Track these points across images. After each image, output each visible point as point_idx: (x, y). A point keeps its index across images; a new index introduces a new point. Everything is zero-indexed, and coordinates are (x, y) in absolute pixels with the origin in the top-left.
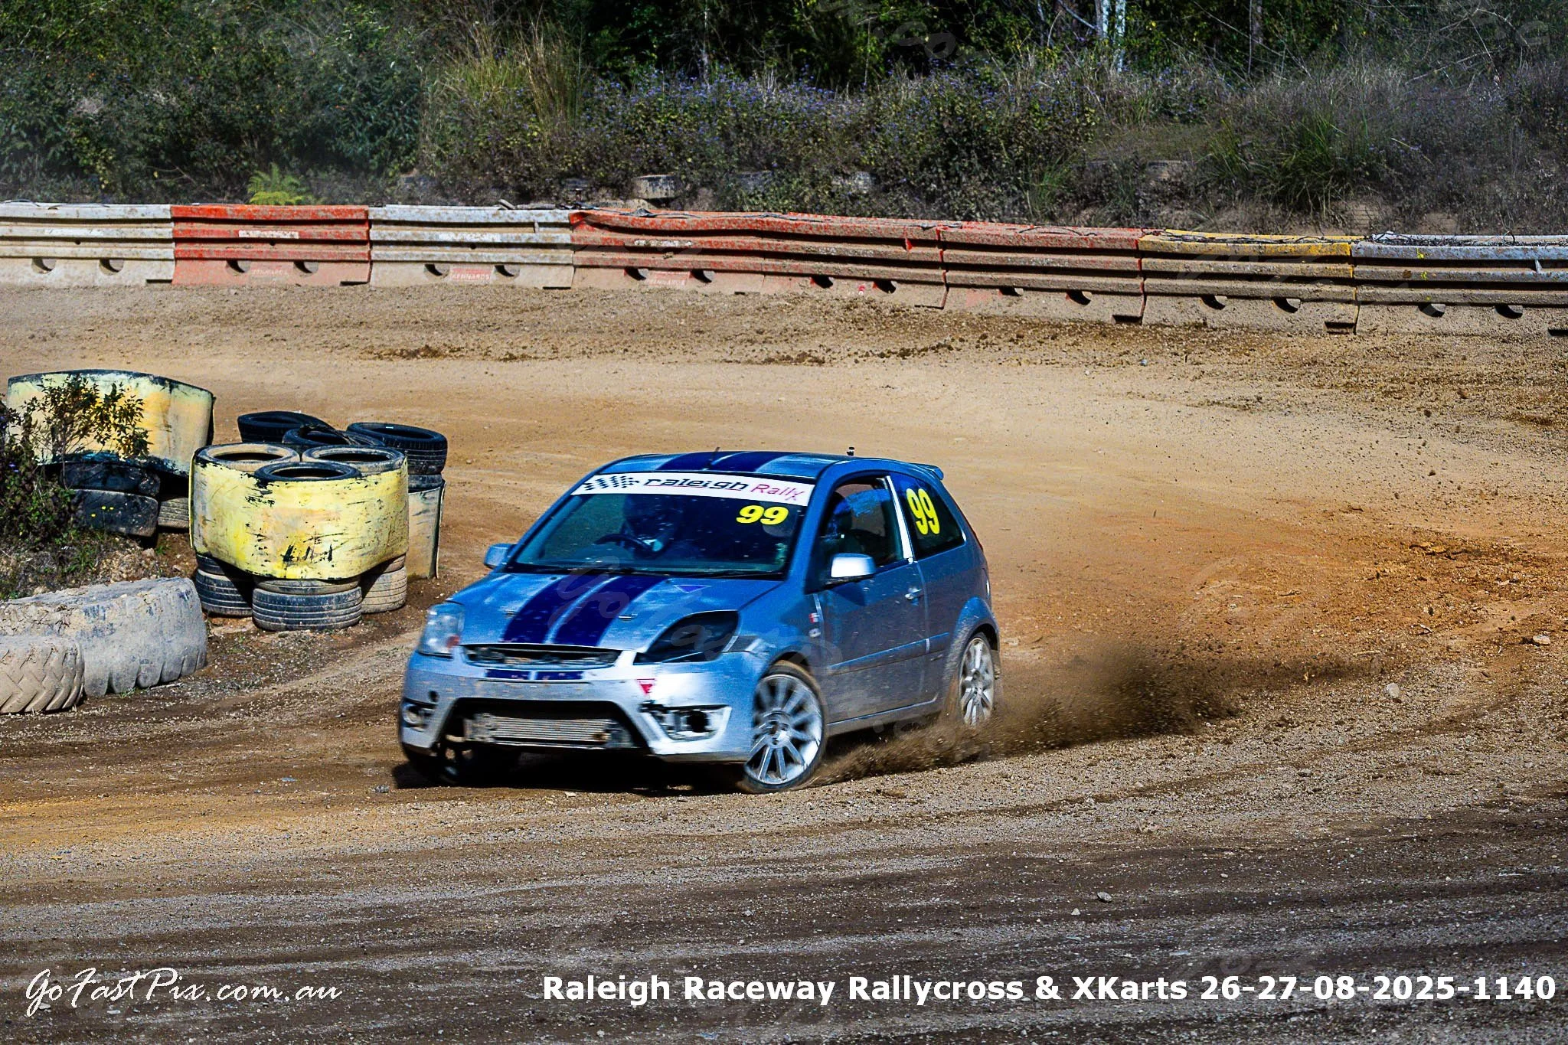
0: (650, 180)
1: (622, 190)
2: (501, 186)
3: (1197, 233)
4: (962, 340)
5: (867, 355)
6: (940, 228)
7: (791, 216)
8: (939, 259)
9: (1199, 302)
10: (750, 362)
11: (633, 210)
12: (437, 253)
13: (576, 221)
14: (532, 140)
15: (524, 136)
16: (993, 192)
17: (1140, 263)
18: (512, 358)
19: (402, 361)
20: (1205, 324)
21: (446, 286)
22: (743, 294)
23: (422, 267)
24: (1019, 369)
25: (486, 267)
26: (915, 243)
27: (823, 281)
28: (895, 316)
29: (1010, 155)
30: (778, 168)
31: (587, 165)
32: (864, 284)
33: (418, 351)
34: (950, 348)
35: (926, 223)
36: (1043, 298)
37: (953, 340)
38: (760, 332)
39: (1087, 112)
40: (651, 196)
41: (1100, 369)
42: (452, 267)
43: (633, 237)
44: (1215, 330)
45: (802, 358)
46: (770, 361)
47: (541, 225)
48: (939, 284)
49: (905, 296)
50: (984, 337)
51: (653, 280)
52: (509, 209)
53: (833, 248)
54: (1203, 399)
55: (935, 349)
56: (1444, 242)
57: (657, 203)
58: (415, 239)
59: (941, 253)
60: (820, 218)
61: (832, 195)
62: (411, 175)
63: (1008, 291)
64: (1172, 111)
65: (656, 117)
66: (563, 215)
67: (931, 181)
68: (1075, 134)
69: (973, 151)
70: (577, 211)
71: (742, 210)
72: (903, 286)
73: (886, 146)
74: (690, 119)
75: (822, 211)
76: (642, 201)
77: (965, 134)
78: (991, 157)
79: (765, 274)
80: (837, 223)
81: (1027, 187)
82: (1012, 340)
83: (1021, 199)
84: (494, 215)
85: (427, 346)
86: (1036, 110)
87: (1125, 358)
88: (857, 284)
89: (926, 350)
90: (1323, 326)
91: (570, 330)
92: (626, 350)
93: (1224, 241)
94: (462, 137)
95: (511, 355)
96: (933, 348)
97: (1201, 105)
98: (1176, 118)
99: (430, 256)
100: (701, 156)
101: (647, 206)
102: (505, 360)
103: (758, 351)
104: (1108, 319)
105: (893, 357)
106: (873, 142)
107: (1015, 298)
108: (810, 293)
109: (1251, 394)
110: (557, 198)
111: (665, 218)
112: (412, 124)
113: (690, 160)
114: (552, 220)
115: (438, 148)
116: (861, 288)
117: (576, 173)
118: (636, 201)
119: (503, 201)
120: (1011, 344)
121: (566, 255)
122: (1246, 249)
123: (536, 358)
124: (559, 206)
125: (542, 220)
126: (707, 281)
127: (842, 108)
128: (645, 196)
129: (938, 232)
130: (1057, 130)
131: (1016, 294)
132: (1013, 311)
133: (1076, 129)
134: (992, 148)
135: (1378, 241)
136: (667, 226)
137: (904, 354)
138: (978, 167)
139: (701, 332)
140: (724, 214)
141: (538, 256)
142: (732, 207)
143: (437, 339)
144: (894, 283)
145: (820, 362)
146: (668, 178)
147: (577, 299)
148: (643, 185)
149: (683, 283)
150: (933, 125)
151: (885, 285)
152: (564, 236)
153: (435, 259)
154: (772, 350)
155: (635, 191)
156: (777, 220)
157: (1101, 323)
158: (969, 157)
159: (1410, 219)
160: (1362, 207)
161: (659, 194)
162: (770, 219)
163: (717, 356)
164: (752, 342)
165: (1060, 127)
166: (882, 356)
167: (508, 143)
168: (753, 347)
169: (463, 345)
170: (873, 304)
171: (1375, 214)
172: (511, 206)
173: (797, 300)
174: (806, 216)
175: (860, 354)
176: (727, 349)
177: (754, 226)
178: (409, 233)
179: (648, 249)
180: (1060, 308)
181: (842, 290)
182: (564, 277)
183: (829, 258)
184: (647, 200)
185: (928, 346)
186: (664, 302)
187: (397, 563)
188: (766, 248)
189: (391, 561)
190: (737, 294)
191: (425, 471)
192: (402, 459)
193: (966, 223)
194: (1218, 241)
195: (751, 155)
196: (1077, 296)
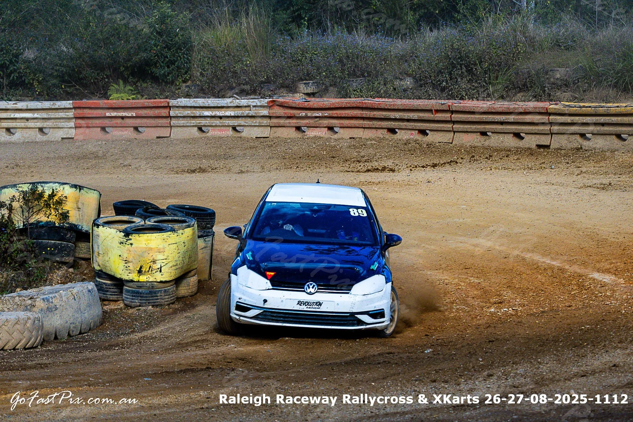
0: (305, 84)
1: (292, 89)
2: (232, 89)
3: (576, 104)
4: (462, 158)
5: (416, 167)
6: (449, 104)
7: (376, 99)
8: (450, 119)
9: (578, 137)
10: (358, 171)
11: (298, 99)
12: (203, 122)
13: (271, 104)
14: (246, 65)
15: (242, 64)
16: (473, 86)
17: (549, 118)
18: (242, 172)
19: (188, 175)
20: (581, 148)
21: (208, 138)
22: (354, 138)
23: (196, 129)
24: (491, 172)
25: (228, 128)
26: (437, 111)
27: (392, 131)
28: (429, 147)
29: (481, 68)
30: (367, 76)
31: (274, 77)
32: (413, 132)
33: (196, 170)
34: (457, 163)
35: (443, 102)
36: (501, 137)
37: (458, 158)
38: (363, 157)
39: (519, 46)
40: (306, 92)
41: (531, 171)
42: (210, 128)
43: (299, 112)
44: (586, 151)
45: (384, 169)
46: (368, 171)
47: (254, 106)
48: (450, 131)
49: (432, 137)
50: (473, 156)
51: (310, 133)
52: (238, 99)
53: (398, 115)
54: (582, 185)
55: (450, 163)
57: (308, 94)
58: (192, 115)
59: (451, 116)
60: (391, 100)
61: (395, 89)
62: (188, 84)
63: (484, 134)
64: (561, 44)
65: (307, 52)
66: (265, 101)
67: (443, 81)
68: (513, 57)
69: (463, 66)
70: (271, 99)
71: (350, 97)
72: (432, 133)
73: (420, 65)
74: (323, 54)
75: (389, 97)
76: (301, 94)
77: (459, 58)
78: (472, 69)
79: (364, 128)
80: (399, 103)
81: (490, 83)
82: (487, 158)
83: (487, 89)
84: (231, 103)
85: (200, 167)
86: (493, 45)
87: (544, 166)
88: (409, 132)
89: (445, 163)
91: (270, 158)
92: (298, 167)
93: (590, 107)
94: (212, 65)
95: (241, 171)
96: (448, 163)
97: (574, 41)
98: (563, 47)
99: (199, 123)
100: (330, 72)
101: (304, 96)
102: (239, 173)
103: (361, 166)
104: (534, 146)
105: (429, 167)
106: (414, 63)
107: (487, 137)
108: (387, 137)
109: (606, 181)
110: (260, 94)
111: (315, 102)
112: (188, 59)
113: (324, 74)
114: (259, 104)
115: (200, 70)
116: (412, 134)
117: (268, 81)
118: (298, 94)
119: (235, 95)
120: (486, 160)
121: (265, 121)
122: (601, 110)
123: (254, 172)
124: (261, 97)
125: (254, 104)
126: (335, 132)
127: (398, 47)
128: (303, 92)
129: (449, 106)
130: (504, 55)
131: (488, 135)
132: (487, 143)
133: (514, 54)
134: (473, 64)
136: (316, 106)
137: (434, 166)
138: (466, 74)
139: (333, 157)
140: (343, 99)
141: (253, 122)
142: (346, 96)
143: (205, 163)
144: (427, 131)
145: (393, 171)
146: (314, 83)
147: (272, 143)
148: (302, 87)
149: (323, 133)
150: (443, 54)
151: (423, 132)
152: (265, 112)
153: (202, 125)
154: (369, 166)
155: (298, 89)
156: (370, 102)
157: (529, 149)
158: (462, 69)
161: (309, 90)
162: (366, 101)
163: (342, 169)
164: (359, 162)
165: (506, 53)
166: (423, 167)
167: (235, 67)
168: (360, 164)
169: (218, 166)
170: (418, 142)
172: (239, 98)
173: (380, 140)
174: (384, 100)
175: (412, 166)
176: (347, 165)
177: (359, 105)
178: (189, 112)
179: (306, 117)
180: (510, 141)
181: (402, 135)
182: (266, 132)
183: (395, 120)
184: (304, 94)
185: (445, 161)
186: (315, 143)
187: (193, 273)
188: (364, 116)
189: (190, 272)
190: (350, 138)
191: (205, 228)
192: (194, 222)
193: (462, 101)
194: (587, 107)
195: (354, 71)
196: (517, 135)
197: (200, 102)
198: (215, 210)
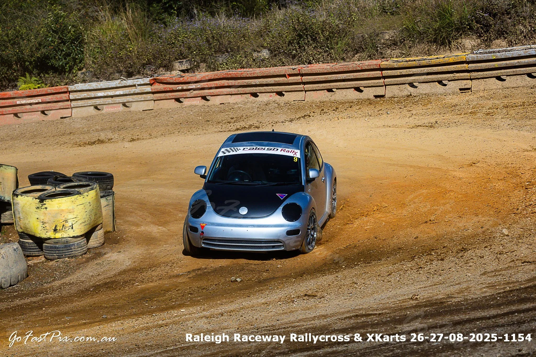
0: (179, 62)
1: (168, 67)
2: (120, 72)
3: (403, 59)
4: (314, 112)
5: (277, 123)
6: (299, 68)
7: (239, 70)
8: (301, 81)
9: (407, 86)
10: (229, 131)
11: (174, 75)
12: (98, 101)
13: (152, 82)
14: (130, 51)
15: (127, 50)
16: (319, 52)
17: (382, 73)
18: (133, 140)
19: (89, 146)
20: (411, 95)
21: (103, 115)
22: (223, 104)
23: (92, 107)
24: (338, 121)
25: (118, 105)
26: (290, 75)
27: (255, 95)
28: (286, 106)
29: (324, 36)
30: (231, 52)
31: (153, 59)
32: (272, 94)
33: (95, 142)
34: (309, 116)
35: (293, 67)
36: (344, 92)
37: (310, 113)
38: (232, 118)
39: (353, 15)
40: (181, 69)
41: (371, 117)
42: (105, 106)
43: (176, 86)
44: (415, 97)
45: (250, 127)
46: (237, 129)
47: (138, 85)
48: (302, 91)
49: (289, 97)
50: (323, 110)
51: (187, 102)
52: (125, 80)
53: (258, 81)
54: (414, 125)
55: (304, 117)
56: (503, 51)
57: (183, 71)
58: (88, 97)
59: (301, 78)
60: (251, 70)
61: (254, 60)
62: (83, 71)
63: (330, 90)
64: (387, 11)
65: (179, 37)
66: (147, 80)
67: (293, 50)
68: (349, 25)
69: (308, 36)
70: (152, 78)
71: (218, 70)
72: (288, 93)
73: (273, 38)
74: (193, 36)
75: (250, 67)
76: (177, 71)
77: (304, 30)
78: (316, 37)
79: (231, 94)
80: (258, 71)
81: (332, 48)
82: (334, 110)
83: (330, 53)
84: (119, 83)
85: (99, 139)
86: (332, 17)
87: (380, 112)
88: (269, 94)
89: (300, 118)
90: (458, 90)
91: (156, 126)
92: (179, 132)
93: (414, 60)
94: (101, 53)
97: (398, 7)
98: (389, 13)
99: (95, 103)
100: (199, 50)
101: (180, 73)
102: (131, 141)
104: (372, 97)
105: (287, 122)
106: (268, 37)
107: (333, 93)
108: (250, 100)
109: (433, 121)
110: (143, 74)
111: (188, 77)
112: (81, 50)
113: (195, 53)
114: (142, 83)
115: (92, 59)
116: (271, 96)
117: (149, 63)
118: (175, 71)
119: (122, 77)
120: (334, 111)
121: (150, 96)
122: (424, 63)
123: (143, 139)
124: (144, 77)
125: (139, 83)
126: (208, 100)
127: (253, 25)
128: (178, 69)
129: (299, 70)
130: (341, 24)
131: (333, 92)
132: (333, 98)
133: (349, 22)
134: (316, 34)
135: (476, 53)
136: (189, 80)
137: (291, 120)
138: (311, 42)
139: (208, 121)
140: (211, 73)
141: (139, 98)
142: (214, 69)
143: (102, 136)
144: (284, 93)
145: (258, 128)
146: (187, 61)
147: (157, 114)
148: (177, 65)
149: (198, 102)
150: (291, 27)
151: (280, 94)
152: (148, 89)
153: (97, 104)
154: (238, 125)
155: (174, 67)
156: (234, 72)
157: (369, 99)
158: (307, 39)
159: (488, 43)
160: (468, 41)
161: (184, 68)
162: (231, 72)
163: (216, 130)
164: (229, 123)
165: (342, 22)
166: (282, 122)
167: (120, 54)
168: (230, 125)
169: (113, 137)
170: (276, 102)
171: (473, 43)
172: (125, 79)
173: (245, 103)
174: (245, 70)
175: (274, 122)
176: (220, 127)
177: (225, 76)
178: (85, 94)
179: (183, 90)
180: (352, 95)
181: (263, 98)
182: (151, 105)
183: (256, 86)
184: (179, 71)
185: (300, 116)
186: (192, 111)
187: (99, 227)
188: (230, 84)
189: (97, 226)
190: (221, 104)
191: (106, 189)
192: (96, 186)
193: (309, 65)
194: (412, 61)
195: (219, 48)
196: (358, 89)
197: (94, 85)
198: (113, 174)
